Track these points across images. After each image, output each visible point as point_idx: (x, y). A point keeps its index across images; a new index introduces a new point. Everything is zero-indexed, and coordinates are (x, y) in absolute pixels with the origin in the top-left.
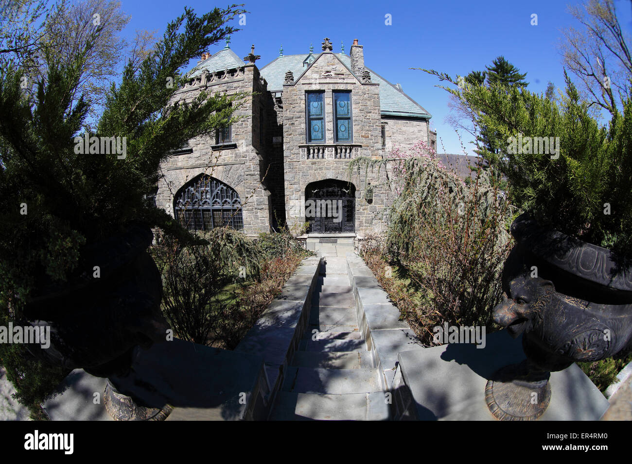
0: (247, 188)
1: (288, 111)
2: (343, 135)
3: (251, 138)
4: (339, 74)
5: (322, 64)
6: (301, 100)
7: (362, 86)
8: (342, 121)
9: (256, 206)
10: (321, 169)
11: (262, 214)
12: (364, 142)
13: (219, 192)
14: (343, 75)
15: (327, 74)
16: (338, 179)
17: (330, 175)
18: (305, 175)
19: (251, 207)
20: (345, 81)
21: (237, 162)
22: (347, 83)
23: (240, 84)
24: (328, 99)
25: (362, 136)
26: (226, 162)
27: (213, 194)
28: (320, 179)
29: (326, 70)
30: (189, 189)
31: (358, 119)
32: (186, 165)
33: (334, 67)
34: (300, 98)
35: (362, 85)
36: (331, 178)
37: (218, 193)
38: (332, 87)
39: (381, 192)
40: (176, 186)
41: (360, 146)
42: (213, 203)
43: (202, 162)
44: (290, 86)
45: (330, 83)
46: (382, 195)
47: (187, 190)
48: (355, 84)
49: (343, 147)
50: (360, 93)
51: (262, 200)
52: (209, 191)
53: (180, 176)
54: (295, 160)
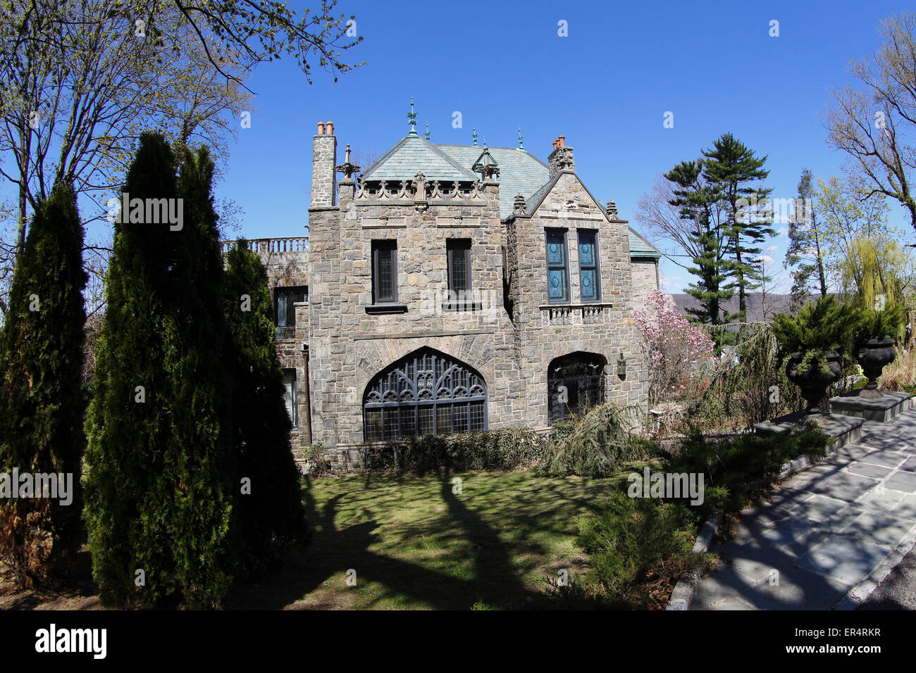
0: (496, 368)
1: (524, 256)
2: (587, 291)
3: (502, 297)
4: (583, 206)
5: (563, 189)
6: (541, 240)
7: (610, 224)
8: (586, 271)
9: (509, 394)
10: (567, 338)
11: (516, 405)
12: (613, 300)
13: (450, 376)
14: (588, 207)
15: (570, 205)
16: (587, 351)
17: (578, 347)
18: (547, 348)
19: (501, 396)
20: (591, 217)
21: (483, 331)
22: (593, 220)
23: (482, 211)
24: (572, 241)
25: (613, 293)
26: (465, 329)
27: (439, 380)
28: (566, 352)
29: (568, 199)
30: (394, 373)
31: (606, 269)
32: (394, 333)
33: (577, 195)
34: (538, 237)
35: (610, 222)
36: (579, 350)
37: (447, 377)
38: (576, 224)
39: (634, 364)
40: (371, 368)
41: (611, 306)
42: (439, 394)
43: (424, 328)
44: (525, 218)
45: (574, 219)
46: (635, 368)
47: (390, 374)
48: (602, 221)
49: (591, 308)
50: (608, 234)
51: (517, 384)
52: (433, 375)
53: (382, 350)
54: (535, 327)
